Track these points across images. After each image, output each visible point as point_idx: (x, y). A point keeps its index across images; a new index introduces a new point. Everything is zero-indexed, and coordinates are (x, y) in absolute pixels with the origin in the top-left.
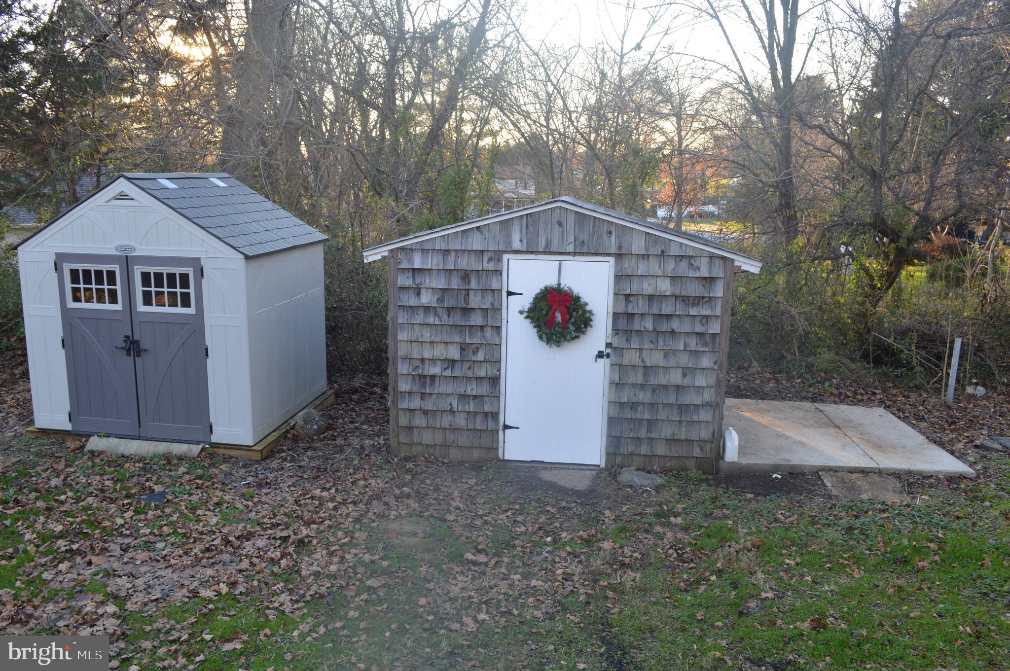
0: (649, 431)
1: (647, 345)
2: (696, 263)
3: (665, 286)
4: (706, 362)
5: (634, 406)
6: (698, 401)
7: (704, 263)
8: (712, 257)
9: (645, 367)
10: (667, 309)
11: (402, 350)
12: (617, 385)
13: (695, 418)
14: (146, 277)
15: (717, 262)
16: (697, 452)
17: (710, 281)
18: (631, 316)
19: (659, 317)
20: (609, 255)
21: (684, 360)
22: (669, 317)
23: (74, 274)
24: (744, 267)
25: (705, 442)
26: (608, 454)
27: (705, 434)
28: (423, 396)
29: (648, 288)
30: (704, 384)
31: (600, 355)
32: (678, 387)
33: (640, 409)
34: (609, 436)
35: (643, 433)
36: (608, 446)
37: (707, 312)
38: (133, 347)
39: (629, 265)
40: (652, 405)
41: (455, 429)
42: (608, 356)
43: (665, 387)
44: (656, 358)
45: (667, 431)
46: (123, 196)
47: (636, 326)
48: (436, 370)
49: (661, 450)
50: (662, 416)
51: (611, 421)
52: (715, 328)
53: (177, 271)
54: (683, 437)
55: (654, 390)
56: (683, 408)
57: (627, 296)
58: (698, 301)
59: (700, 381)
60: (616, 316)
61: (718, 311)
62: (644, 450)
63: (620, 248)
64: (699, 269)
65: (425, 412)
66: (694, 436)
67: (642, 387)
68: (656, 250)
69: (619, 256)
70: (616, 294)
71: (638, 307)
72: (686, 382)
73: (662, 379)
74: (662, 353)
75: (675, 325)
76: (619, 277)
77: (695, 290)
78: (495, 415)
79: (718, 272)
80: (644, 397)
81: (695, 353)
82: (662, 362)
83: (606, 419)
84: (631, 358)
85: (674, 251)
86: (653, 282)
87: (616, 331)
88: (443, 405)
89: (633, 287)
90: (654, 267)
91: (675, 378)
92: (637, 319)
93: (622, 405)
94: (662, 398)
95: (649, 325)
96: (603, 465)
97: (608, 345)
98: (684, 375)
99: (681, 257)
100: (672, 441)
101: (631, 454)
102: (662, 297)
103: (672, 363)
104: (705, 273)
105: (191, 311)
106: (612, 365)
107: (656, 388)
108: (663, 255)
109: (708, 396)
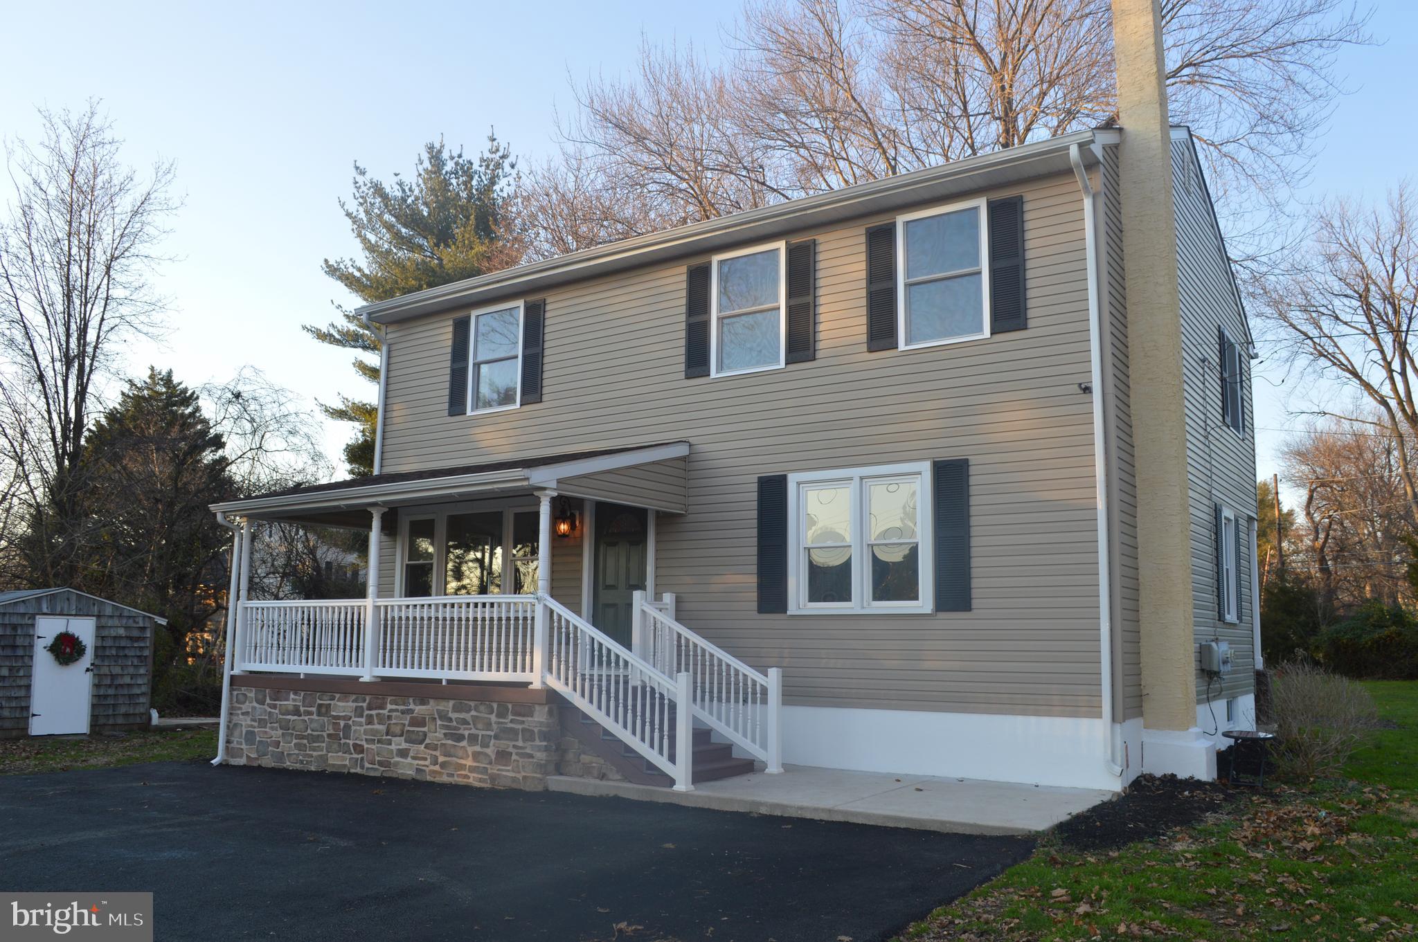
0: (114, 711)
1: (113, 663)
2: (137, 620)
3: (122, 632)
4: (142, 671)
5: (106, 697)
6: (138, 692)
7: (140, 620)
8: (144, 617)
9: (112, 675)
10: (123, 643)
12: (97, 686)
13: (138, 701)
15: (147, 619)
16: (138, 720)
17: (143, 629)
18: (104, 648)
19: (118, 648)
20: (93, 616)
21: (131, 670)
22: (124, 648)
24: (159, 622)
25: (143, 714)
26: (91, 726)
27: (142, 710)
29: (113, 633)
30: (141, 683)
31: (88, 670)
32: (128, 685)
33: (109, 699)
34: (92, 716)
35: (111, 712)
36: (92, 721)
37: (142, 645)
39: (104, 621)
40: (115, 695)
42: (92, 670)
43: (121, 686)
44: (117, 670)
45: (123, 710)
47: (107, 653)
49: (120, 721)
50: (120, 701)
51: (94, 706)
52: (146, 653)
54: (131, 712)
55: (116, 688)
56: (131, 696)
57: (103, 637)
58: (138, 639)
59: (140, 681)
60: (96, 648)
61: (148, 644)
62: (111, 721)
63: (100, 612)
64: (138, 623)
66: (137, 711)
67: (110, 686)
68: (117, 613)
69: (98, 617)
70: (96, 637)
71: (109, 643)
72: (133, 682)
73: (120, 681)
74: (120, 668)
75: (127, 652)
76: (99, 628)
77: (135, 633)
78: (27, 708)
79: (147, 625)
80: (111, 691)
81: (136, 666)
82: (120, 672)
83: (90, 706)
84: (105, 670)
85: (126, 614)
86: (115, 629)
87: (96, 656)
89: (105, 633)
90: (116, 622)
91: (127, 680)
92: (107, 649)
93: (99, 696)
94: (121, 692)
95: (114, 652)
96: (88, 733)
97: (92, 664)
98: (132, 679)
99: (129, 617)
100: (126, 715)
101: (105, 725)
102: (120, 637)
103: (126, 672)
104: (141, 625)
106: (94, 675)
107: (117, 687)
108: (121, 616)
109: (144, 689)
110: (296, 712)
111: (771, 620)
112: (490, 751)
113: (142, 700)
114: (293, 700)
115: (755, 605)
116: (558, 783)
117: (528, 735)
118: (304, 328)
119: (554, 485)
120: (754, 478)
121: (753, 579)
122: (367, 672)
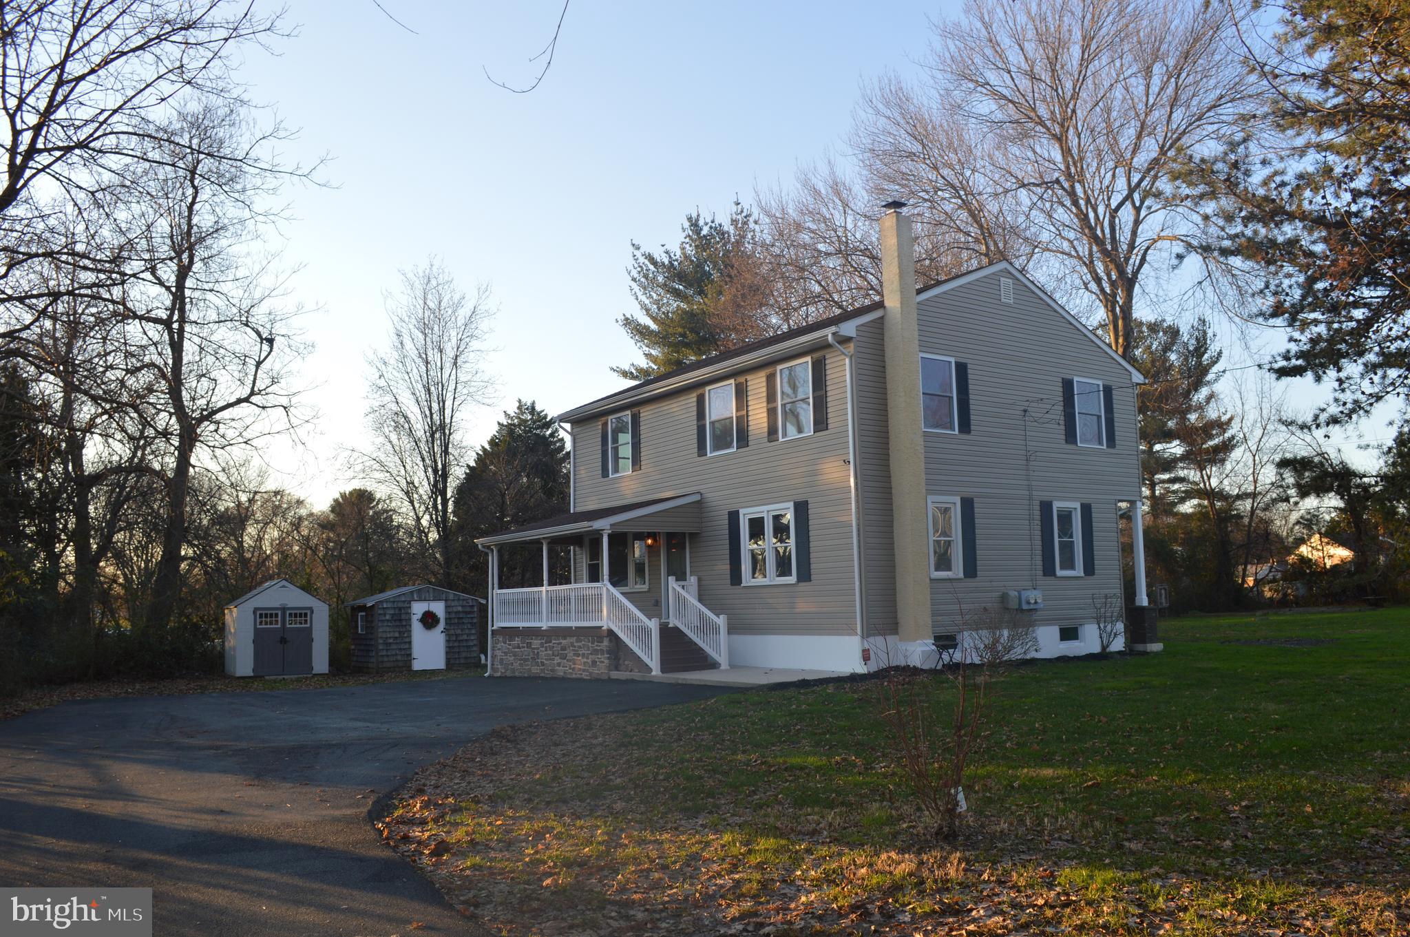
1: (456, 628)
2: (468, 601)
3: (460, 609)
4: (473, 632)
5: (453, 647)
6: (472, 644)
7: (470, 601)
8: (473, 599)
9: (456, 634)
10: (461, 615)
11: (380, 635)
12: (448, 641)
13: (472, 650)
14: (291, 615)
15: (474, 601)
16: (473, 661)
17: (472, 607)
18: (450, 618)
19: (459, 618)
20: (443, 600)
21: (467, 631)
22: (462, 618)
23: (261, 615)
24: (481, 602)
25: (475, 657)
26: (446, 664)
27: (475, 655)
28: (387, 650)
29: (455, 609)
31: (442, 632)
32: (466, 640)
33: (455, 648)
34: (447, 658)
35: (457, 656)
36: (447, 661)
37: (472, 616)
38: (283, 640)
39: (449, 603)
40: (458, 646)
41: (397, 661)
42: (444, 632)
43: (462, 640)
44: (459, 632)
45: (464, 655)
46: (283, 586)
47: (453, 621)
48: (391, 641)
49: (462, 661)
50: (462, 650)
51: (447, 653)
52: (475, 621)
53: (303, 612)
54: (469, 656)
56: (469, 647)
57: (449, 612)
58: (470, 613)
59: (472, 638)
60: (446, 619)
61: (476, 616)
62: (457, 661)
63: (446, 598)
64: (469, 603)
65: (388, 656)
66: (472, 656)
67: (455, 641)
68: (457, 598)
69: (446, 600)
70: (446, 612)
71: (453, 616)
72: (468, 638)
73: (461, 638)
74: (460, 630)
75: (464, 620)
76: (446, 607)
77: (468, 609)
78: (410, 655)
79: (475, 604)
80: (456, 644)
81: (469, 629)
82: (461, 632)
83: (445, 653)
84: (452, 632)
85: (462, 598)
86: (456, 607)
87: (446, 624)
88: (394, 653)
89: (450, 610)
90: (456, 603)
91: (465, 637)
92: (452, 619)
93: (449, 647)
94: (462, 644)
95: (456, 621)
96: (445, 668)
97: (444, 628)
98: (468, 636)
99: (464, 600)
100: (466, 658)
101: (454, 663)
102: (459, 612)
103: (464, 632)
104: (471, 604)
105: (308, 625)
106: (446, 634)
107: (460, 641)
108: (459, 600)
109: (475, 642)
110: (519, 647)
111: (736, 589)
112: (589, 661)
113: (475, 649)
114: (517, 641)
115: (729, 581)
116: (615, 675)
117: (602, 652)
118: (612, 369)
119: (609, 527)
120: (726, 512)
121: (728, 567)
122: (544, 625)
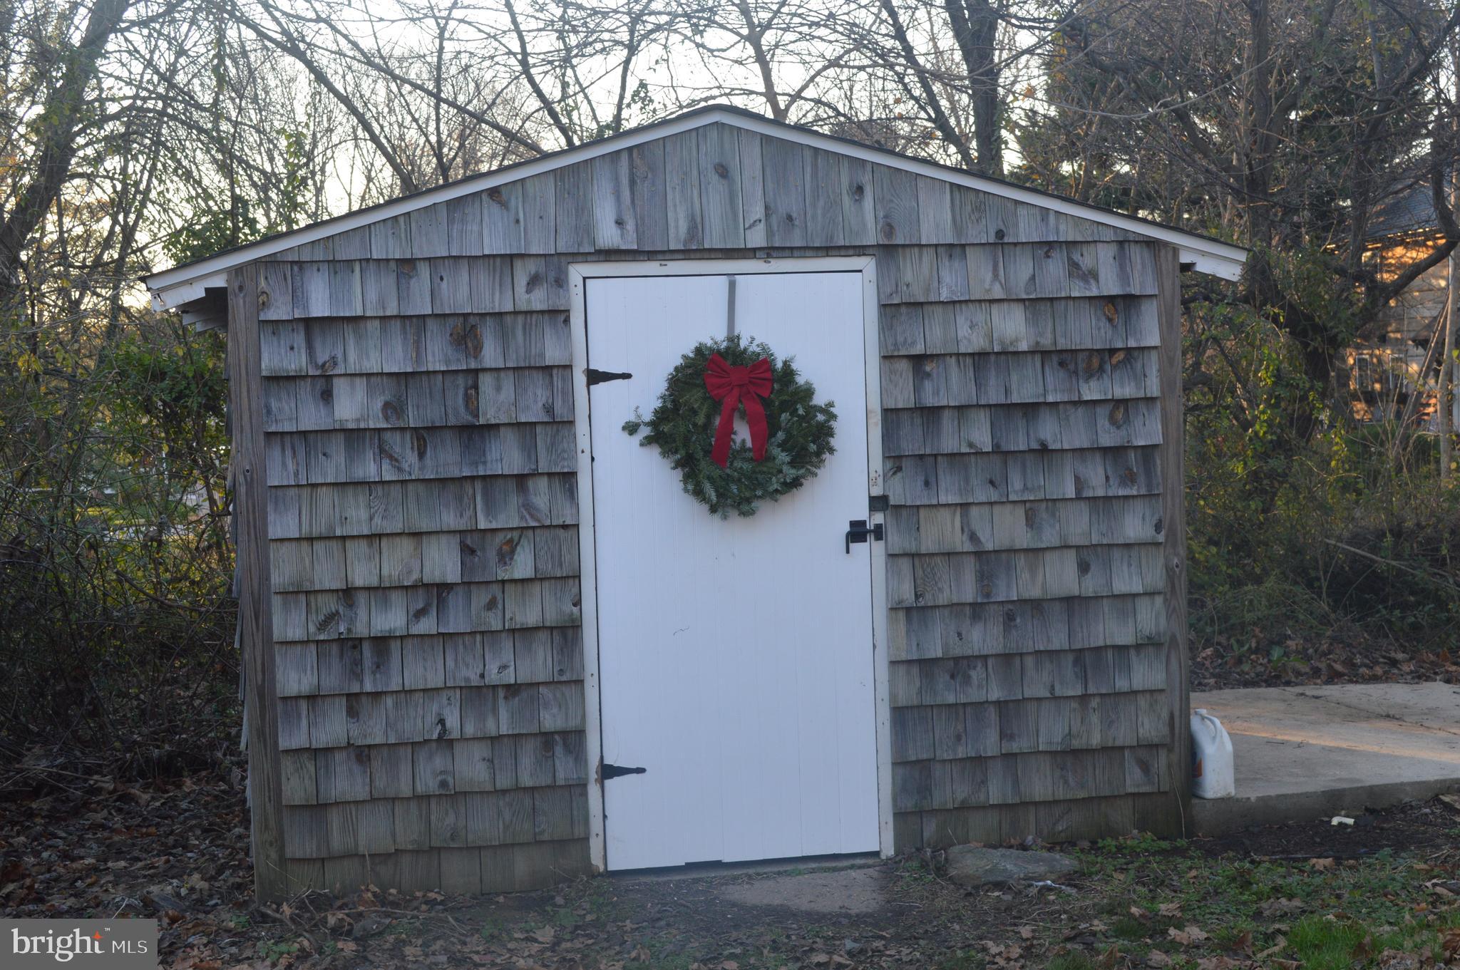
0: (1004, 735)
1: (982, 494)
2: (1086, 260)
3: (1013, 329)
4: (1135, 526)
5: (959, 666)
6: (1124, 636)
7: (1103, 259)
8: (1123, 242)
9: (979, 554)
10: (1025, 388)
11: (281, 575)
12: (909, 614)
13: (1122, 684)
15: (1137, 254)
16: (1133, 780)
17: (1125, 305)
18: (930, 414)
19: (1005, 411)
20: (860, 250)
21: (1079, 525)
22: (1030, 410)
24: (1204, 266)
25: (1153, 747)
26: (899, 816)
27: (1150, 727)
28: (354, 705)
29: (969, 336)
30: (1137, 587)
31: (857, 533)
32: (1069, 601)
33: (976, 674)
34: (899, 763)
35: (990, 744)
36: (900, 790)
37: (1125, 390)
39: (915, 275)
40: (1006, 658)
41: (452, 795)
42: (879, 533)
43: (1036, 606)
44: (1006, 528)
45: (1052, 731)
47: (949, 442)
48: (392, 619)
49: (1041, 785)
50: (1036, 687)
51: (902, 717)
52: (1148, 431)
54: (1096, 740)
55: (1009, 618)
56: (1089, 660)
57: (918, 361)
58: (1099, 361)
59: (1126, 580)
60: (891, 417)
61: (1153, 387)
62: (996, 791)
63: (889, 229)
64: (1093, 275)
65: (362, 754)
66: (1123, 735)
67: (977, 610)
68: (980, 232)
69: (887, 252)
70: (886, 358)
71: (950, 390)
72: (1091, 586)
74: (1020, 512)
75: (1048, 430)
76: (894, 311)
77: (1091, 332)
78: (573, 739)
79: (1143, 282)
80: (983, 638)
81: (1103, 505)
82: (1023, 538)
83: (885, 714)
84: (940, 531)
85: (1026, 230)
86: (980, 315)
87: (895, 460)
88: (418, 723)
89: (931, 336)
90: (982, 278)
91: (1062, 577)
92: (947, 421)
93: (926, 666)
94: (1034, 637)
95: (981, 434)
96: (889, 851)
97: (877, 503)
98: (1084, 568)
99: (1048, 247)
100: (1068, 755)
101: (964, 807)
102: (1009, 356)
103: (1050, 537)
104: (1110, 285)
106: (891, 556)
107: (1014, 612)
108: (1000, 244)
109: (1150, 618)
113: (1145, 674)
